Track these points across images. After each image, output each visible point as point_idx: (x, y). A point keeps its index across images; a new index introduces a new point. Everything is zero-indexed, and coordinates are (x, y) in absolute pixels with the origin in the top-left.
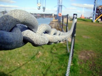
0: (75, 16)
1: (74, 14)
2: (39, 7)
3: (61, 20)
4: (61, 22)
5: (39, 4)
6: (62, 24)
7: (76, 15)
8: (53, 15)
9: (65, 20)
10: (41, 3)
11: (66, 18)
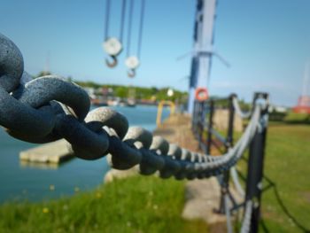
0: (261, 101)
1: (257, 96)
2: (113, 57)
3: (207, 120)
4: (206, 128)
5: (112, 45)
6: (210, 134)
7: (265, 96)
8: (170, 93)
9: (221, 117)
10: (121, 41)
11: (224, 108)
